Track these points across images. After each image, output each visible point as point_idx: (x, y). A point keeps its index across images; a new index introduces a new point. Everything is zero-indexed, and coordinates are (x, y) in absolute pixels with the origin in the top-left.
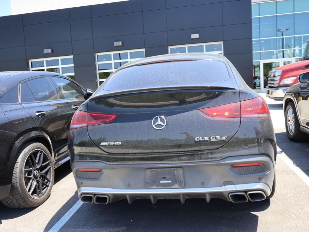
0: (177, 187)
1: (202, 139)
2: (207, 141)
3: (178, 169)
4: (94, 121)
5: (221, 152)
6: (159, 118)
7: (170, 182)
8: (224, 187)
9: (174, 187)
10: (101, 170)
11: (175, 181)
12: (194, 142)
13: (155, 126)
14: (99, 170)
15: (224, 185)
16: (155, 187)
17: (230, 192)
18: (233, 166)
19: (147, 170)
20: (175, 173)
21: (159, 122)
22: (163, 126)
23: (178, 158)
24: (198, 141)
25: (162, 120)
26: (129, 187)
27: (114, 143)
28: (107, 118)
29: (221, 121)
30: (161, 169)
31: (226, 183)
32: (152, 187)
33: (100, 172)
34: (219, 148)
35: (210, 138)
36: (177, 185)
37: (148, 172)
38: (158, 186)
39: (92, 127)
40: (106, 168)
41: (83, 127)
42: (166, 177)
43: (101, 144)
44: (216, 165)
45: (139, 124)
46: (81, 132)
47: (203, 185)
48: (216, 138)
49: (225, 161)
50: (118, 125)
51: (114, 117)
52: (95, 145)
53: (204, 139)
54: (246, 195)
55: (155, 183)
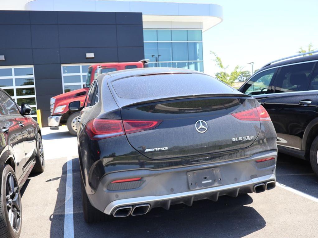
0: (217, 185)
1: (237, 139)
2: (241, 140)
3: (216, 169)
4: (134, 128)
5: (250, 150)
6: (201, 123)
7: (211, 181)
8: (251, 180)
9: (215, 185)
10: (142, 178)
11: (216, 180)
12: (231, 143)
13: (198, 130)
14: (139, 179)
15: (251, 179)
16: (198, 188)
17: (255, 184)
18: (257, 161)
19: (188, 173)
20: (213, 173)
21: (201, 126)
22: (206, 129)
23: (219, 158)
24: (234, 142)
25: (204, 124)
26: (172, 191)
27: (160, 149)
28: (148, 124)
29: (248, 123)
30: (202, 171)
31: (252, 177)
32: (195, 188)
33: (142, 181)
34: (249, 146)
35: (243, 138)
36: (216, 183)
37: (190, 175)
38: (201, 187)
39: (132, 135)
40: (149, 176)
41: (120, 135)
42: (207, 178)
43: (146, 151)
44: (247, 162)
45: (183, 129)
46: (118, 141)
47: (236, 181)
48: (247, 138)
49: (253, 157)
50: (162, 130)
51: (155, 123)
52: (138, 152)
53: (239, 139)
54: (266, 185)
55: (198, 184)
